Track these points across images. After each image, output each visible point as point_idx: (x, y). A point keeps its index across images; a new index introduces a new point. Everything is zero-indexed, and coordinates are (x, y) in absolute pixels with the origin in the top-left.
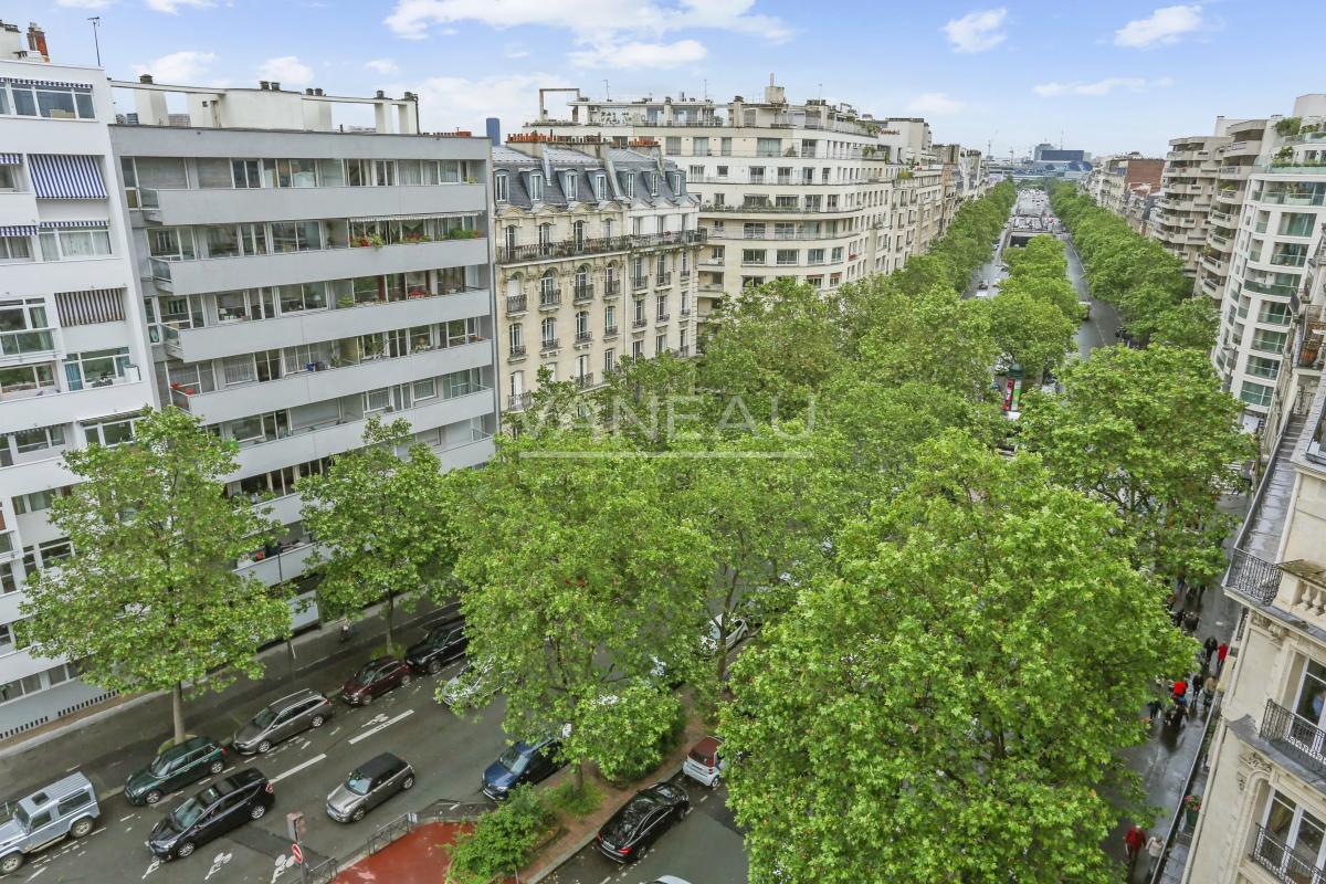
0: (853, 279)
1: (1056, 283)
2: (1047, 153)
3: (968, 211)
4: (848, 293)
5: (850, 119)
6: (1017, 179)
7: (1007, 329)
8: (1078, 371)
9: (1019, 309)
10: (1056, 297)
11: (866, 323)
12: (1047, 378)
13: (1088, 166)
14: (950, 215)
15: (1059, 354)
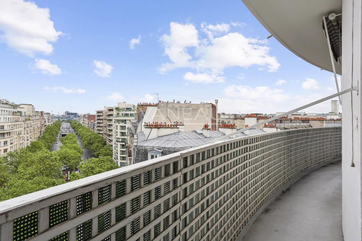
0: (12, 150)
1: (75, 145)
2: (68, 113)
3: (48, 129)
4: (11, 155)
5: (6, 104)
6: (61, 120)
7: (64, 158)
8: (83, 166)
9: (66, 152)
10: (75, 148)
11: (19, 163)
12: (76, 169)
13: (79, 117)
14: (43, 130)
15: (78, 163)
